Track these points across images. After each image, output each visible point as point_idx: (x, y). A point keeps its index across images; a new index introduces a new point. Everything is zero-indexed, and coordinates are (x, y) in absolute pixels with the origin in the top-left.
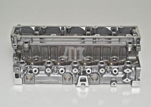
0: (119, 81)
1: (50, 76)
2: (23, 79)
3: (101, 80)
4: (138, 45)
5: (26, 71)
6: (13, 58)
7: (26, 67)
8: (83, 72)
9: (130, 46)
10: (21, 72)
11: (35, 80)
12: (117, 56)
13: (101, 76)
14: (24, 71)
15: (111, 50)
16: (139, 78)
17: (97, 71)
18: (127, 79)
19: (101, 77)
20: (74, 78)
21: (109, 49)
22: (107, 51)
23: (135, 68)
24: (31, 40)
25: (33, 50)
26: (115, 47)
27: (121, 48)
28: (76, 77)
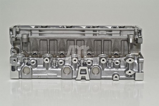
0: (121, 76)
1: (48, 69)
2: (20, 72)
3: (102, 74)
4: (139, 36)
5: (24, 64)
6: (11, 50)
7: (23, 59)
8: (83, 64)
9: (132, 37)
10: (18, 64)
11: (32, 74)
12: (118, 51)
13: (102, 69)
14: (21, 63)
15: (113, 44)
16: (142, 71)
17: (98, 65)
18: (130, 70)
19: (102, 71)
20: (73, 72)
21: (110, 42)
22: (108, 46)
23: (138, 60)
24: (30, 33)
25: (31, 44)
26: (116, 40)
27: (123, 42)
28: (76, 70)
